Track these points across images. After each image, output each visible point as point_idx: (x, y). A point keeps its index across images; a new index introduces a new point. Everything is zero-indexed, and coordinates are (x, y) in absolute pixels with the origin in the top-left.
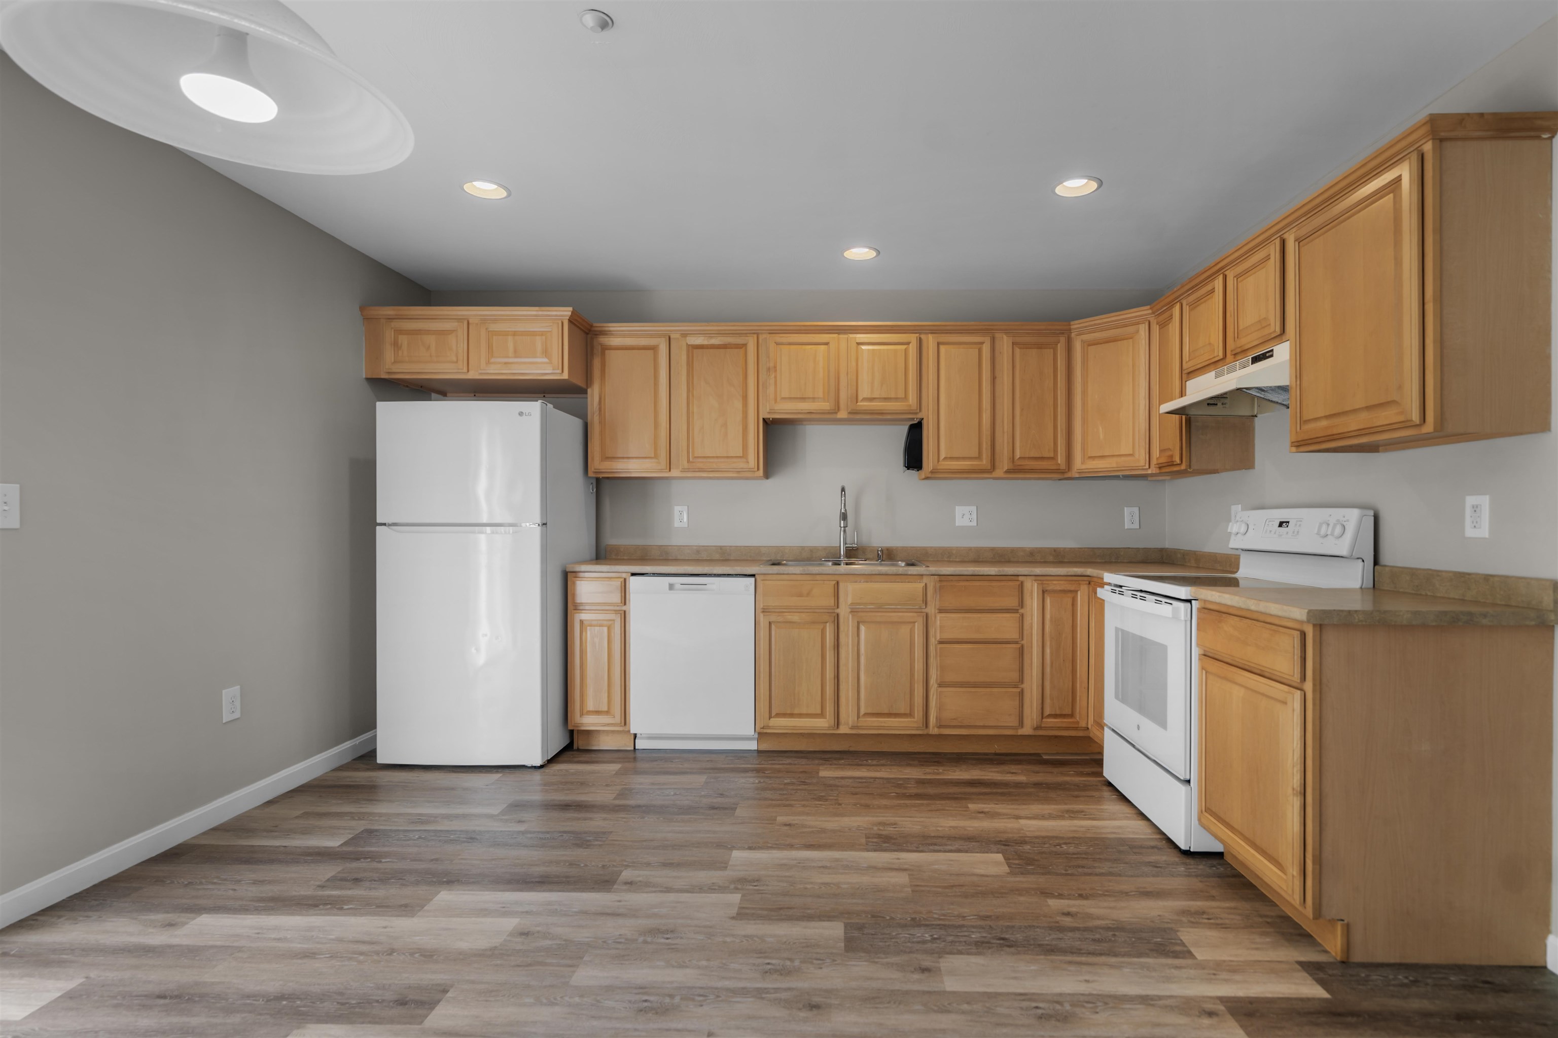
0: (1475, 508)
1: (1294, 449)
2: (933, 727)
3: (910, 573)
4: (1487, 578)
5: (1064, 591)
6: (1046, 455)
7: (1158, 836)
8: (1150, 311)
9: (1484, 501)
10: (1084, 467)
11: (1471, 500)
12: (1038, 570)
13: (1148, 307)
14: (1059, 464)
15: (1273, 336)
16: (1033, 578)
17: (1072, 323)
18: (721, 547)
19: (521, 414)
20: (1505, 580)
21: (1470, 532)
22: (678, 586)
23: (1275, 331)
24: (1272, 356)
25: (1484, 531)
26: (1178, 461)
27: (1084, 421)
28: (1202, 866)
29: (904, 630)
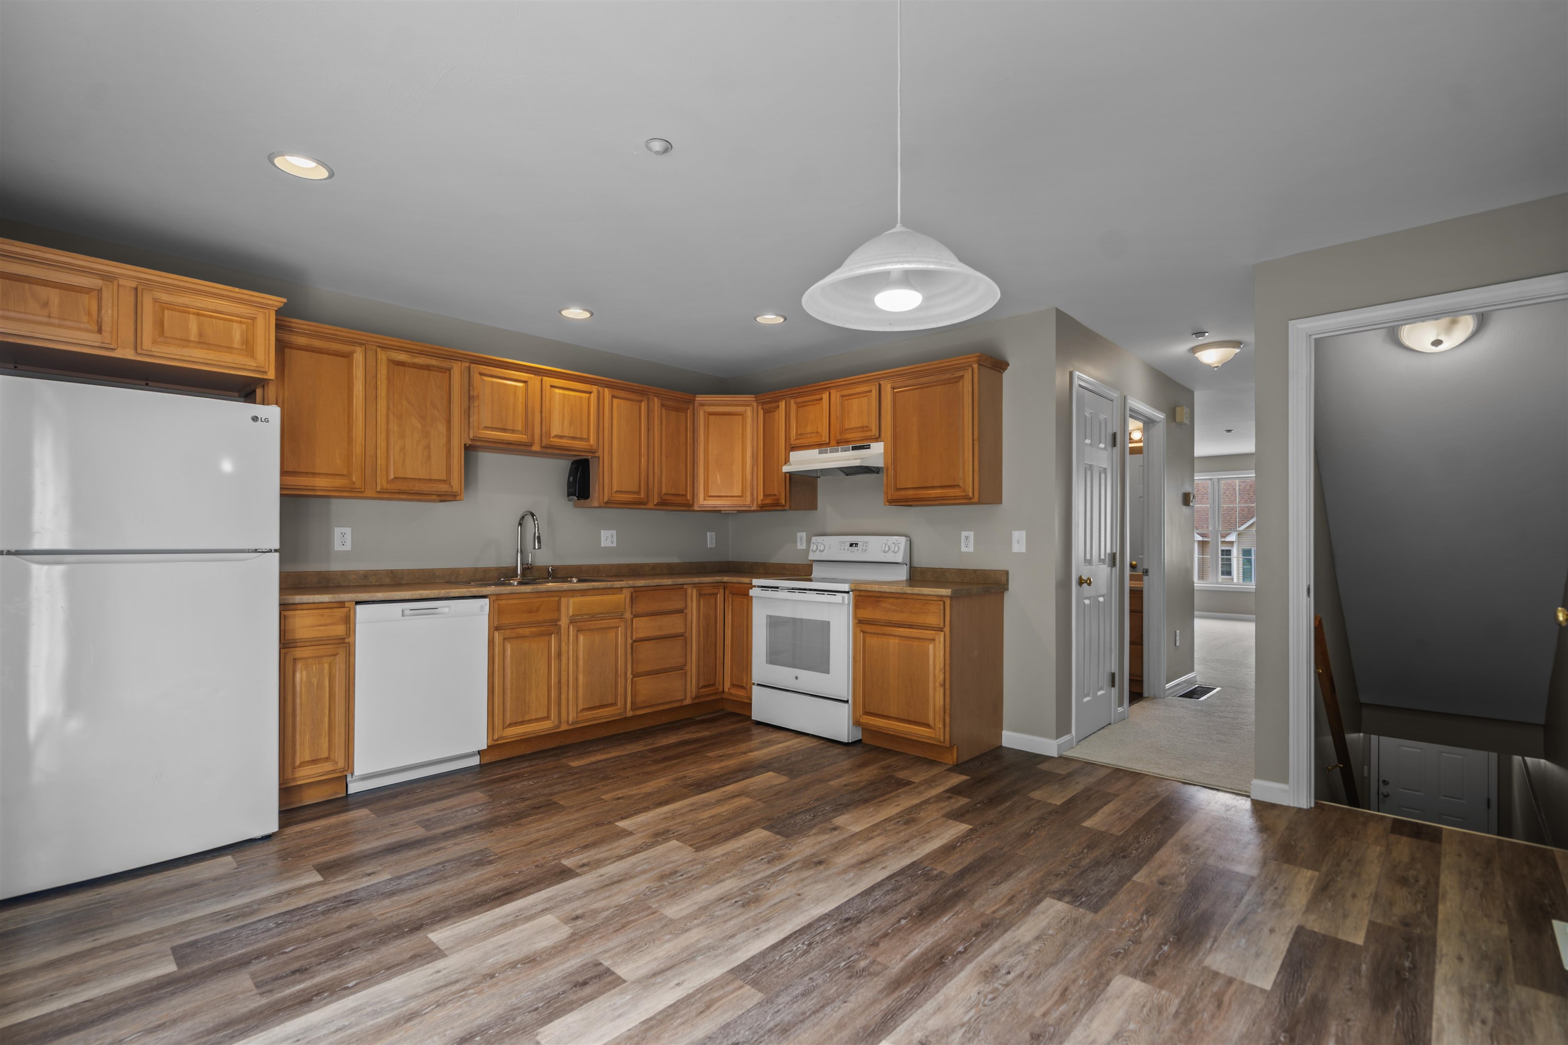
0: (967, 538)
1: (888, 503)
2: (629, 711)
3: (615, 586)
4: (975, 571)
5: (710, 594)
6: (681, 493)
7: (822, 742)
8: (754, 399)
9: (971, 534)
10: (705, 503)
11: (964, 534)
12: (696, 580)
13: (754, 396)
14: (688, 500)
15: (873, 437)
16: (692, 586)
17: (697, 396)
18: (392, 572)
19: (255, 419)
20: (984, 572)
21: (964, 549)
22: (407, 612)
23: (875, 435)
24: (869, 448)
25: (971, 549)
26: (784, 503)
27: (707, 469)
28: (855, 750)
29: (611, 634)
